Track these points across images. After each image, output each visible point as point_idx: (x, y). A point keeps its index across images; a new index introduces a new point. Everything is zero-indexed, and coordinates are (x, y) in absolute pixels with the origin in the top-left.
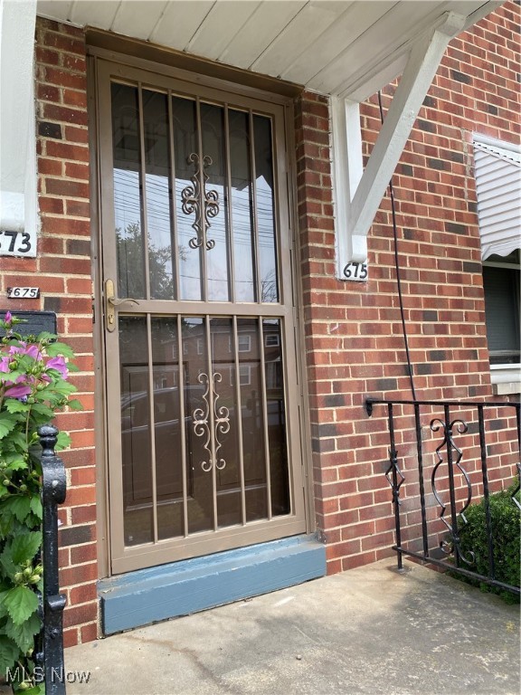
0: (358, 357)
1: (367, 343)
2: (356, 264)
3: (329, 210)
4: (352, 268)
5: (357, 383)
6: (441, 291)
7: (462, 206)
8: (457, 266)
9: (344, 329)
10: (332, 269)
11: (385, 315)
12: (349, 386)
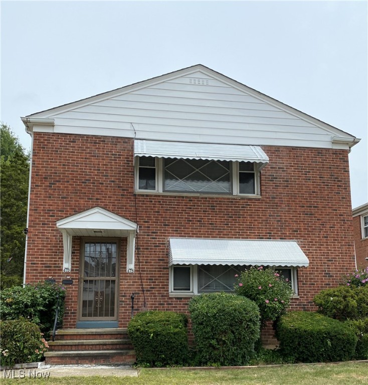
0: (131, 288)
1: (133, 285)
2: (131, 270)
3: (126, 259)
4: (130, 271)
5: (129, 293)
6: (155, 274)
7: (164, 254)
8: (161, 268)
9: (127, 282)
10: (126, 271)
11: (138, 279)
12: (127, 293)
